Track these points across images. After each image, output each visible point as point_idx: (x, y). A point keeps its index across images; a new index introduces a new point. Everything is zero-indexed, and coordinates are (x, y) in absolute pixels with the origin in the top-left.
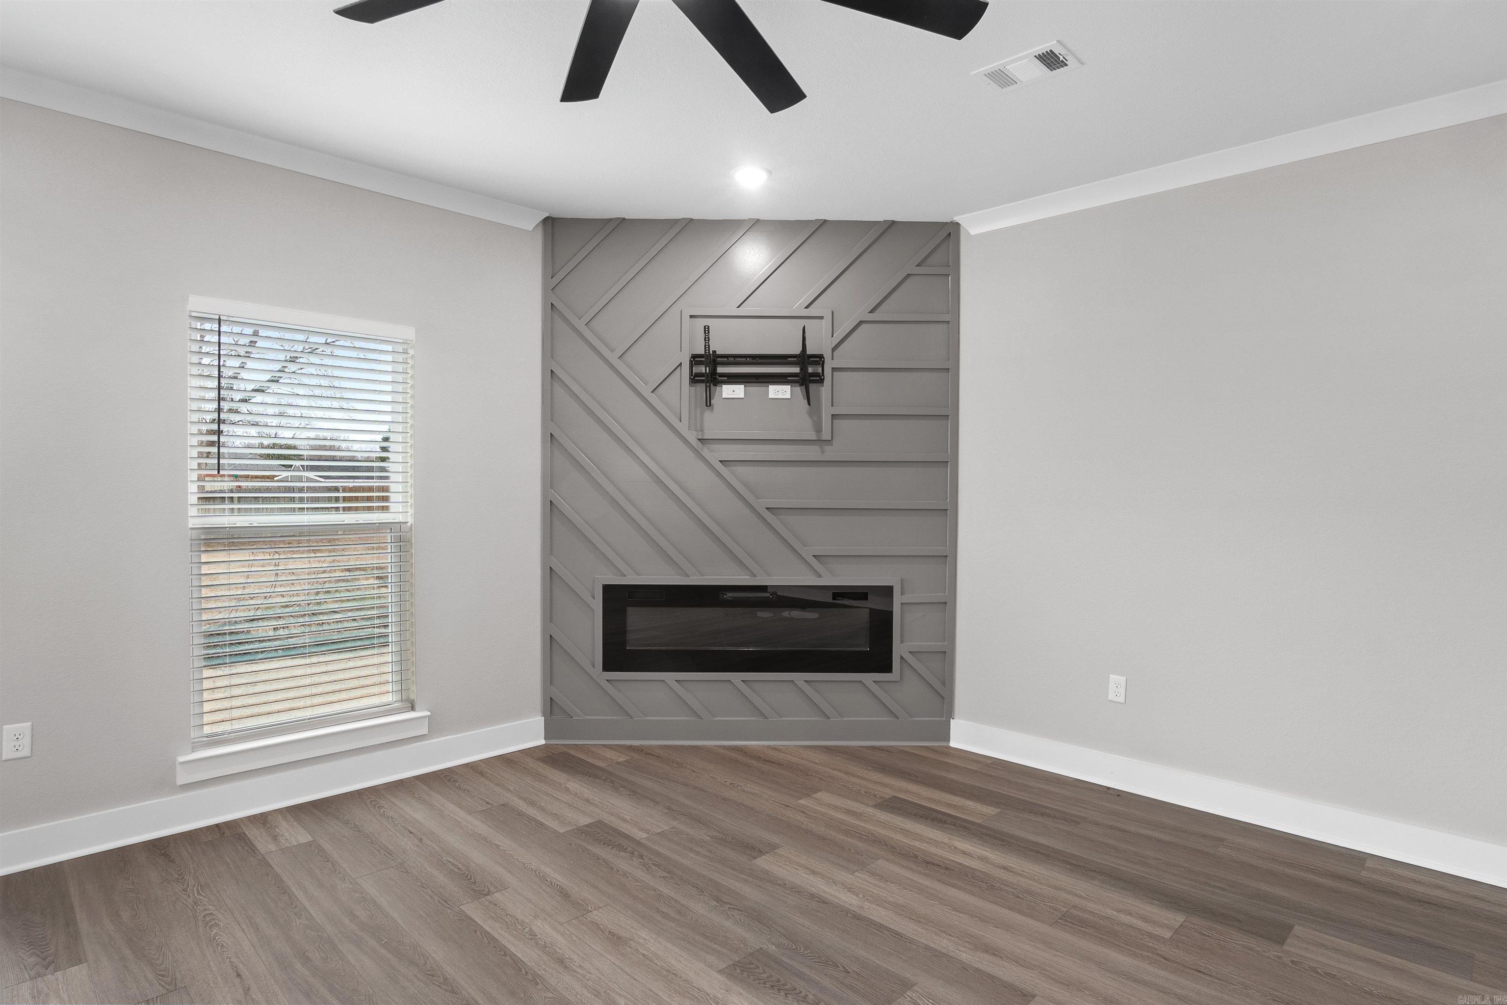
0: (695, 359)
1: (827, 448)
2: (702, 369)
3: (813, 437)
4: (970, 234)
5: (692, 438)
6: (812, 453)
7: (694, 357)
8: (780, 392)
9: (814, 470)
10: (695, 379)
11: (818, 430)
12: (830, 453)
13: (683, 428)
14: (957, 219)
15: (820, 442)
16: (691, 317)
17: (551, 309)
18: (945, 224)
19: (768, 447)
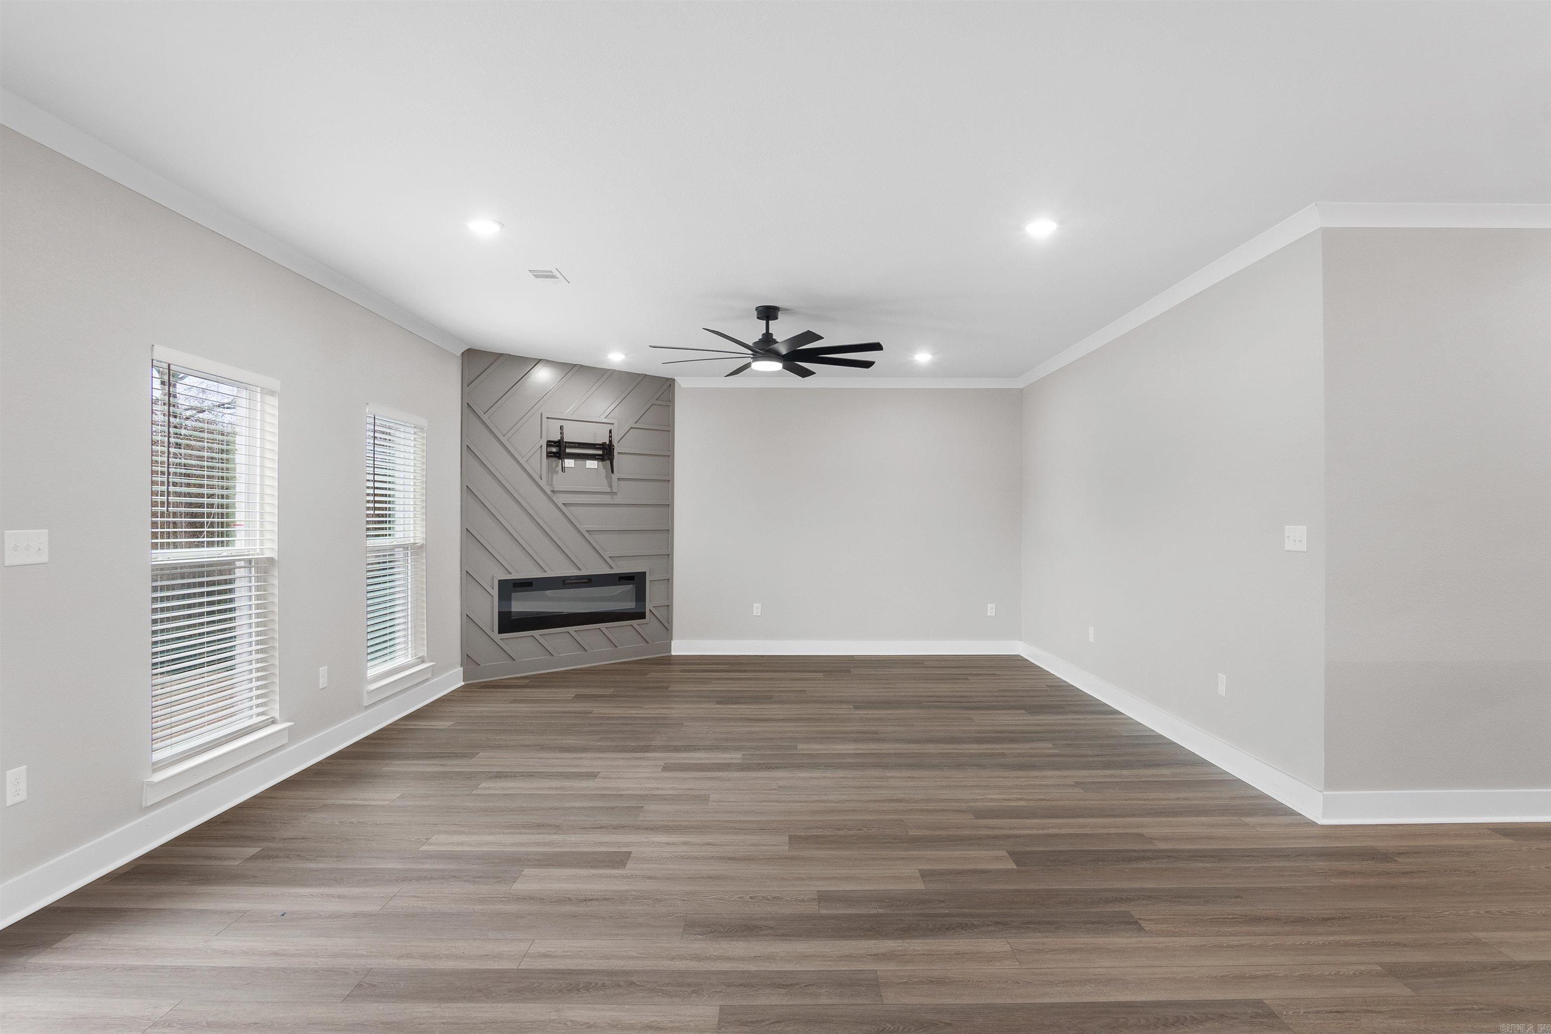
0: (550, 444)
1: (615, 497)
2: (554, 450)
3: (608, 490)
4: (681, 387)
5: (548, 489)
6: (607, 499)
7: (549, 442)
8: (592, 464)
9: (601, 509)
10: (550, 455)
11: (611, 486)
12: (617, 499)
13: (543, 483)
14: (675, 378)
15: (612, 493)
16: (547, 418)
17: (468, 409)
18: (668, 379)
19: (598, 496)
